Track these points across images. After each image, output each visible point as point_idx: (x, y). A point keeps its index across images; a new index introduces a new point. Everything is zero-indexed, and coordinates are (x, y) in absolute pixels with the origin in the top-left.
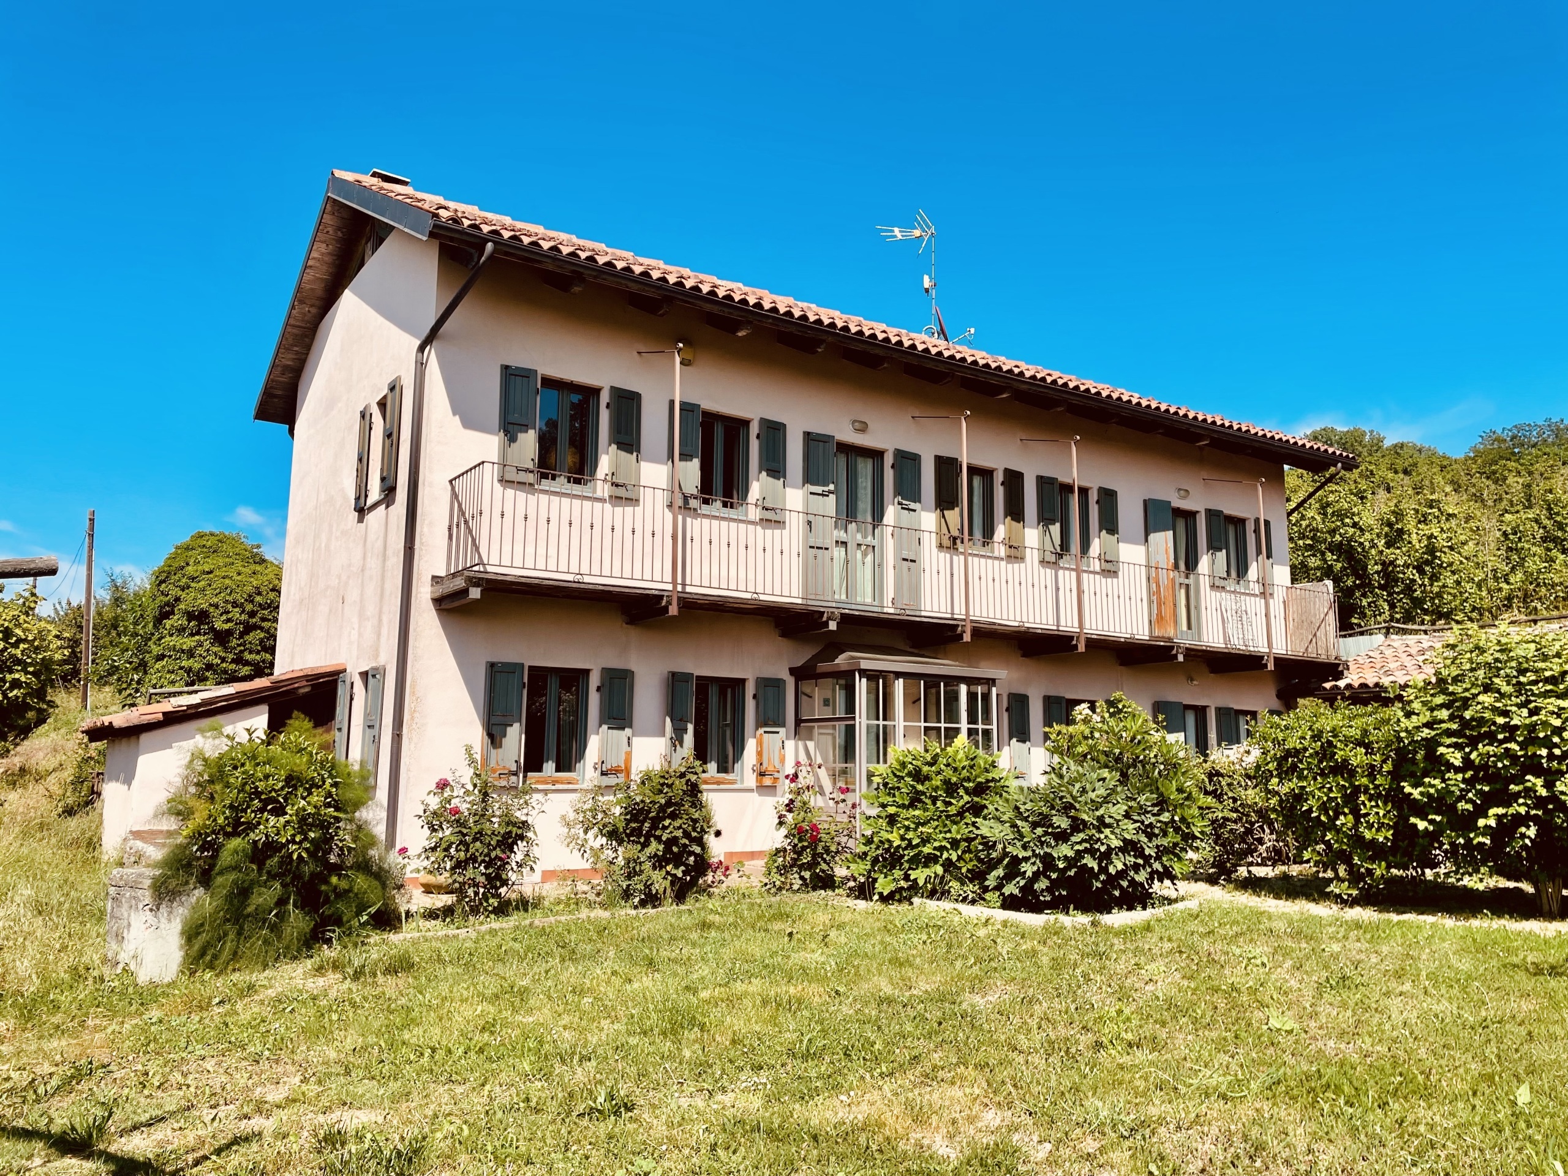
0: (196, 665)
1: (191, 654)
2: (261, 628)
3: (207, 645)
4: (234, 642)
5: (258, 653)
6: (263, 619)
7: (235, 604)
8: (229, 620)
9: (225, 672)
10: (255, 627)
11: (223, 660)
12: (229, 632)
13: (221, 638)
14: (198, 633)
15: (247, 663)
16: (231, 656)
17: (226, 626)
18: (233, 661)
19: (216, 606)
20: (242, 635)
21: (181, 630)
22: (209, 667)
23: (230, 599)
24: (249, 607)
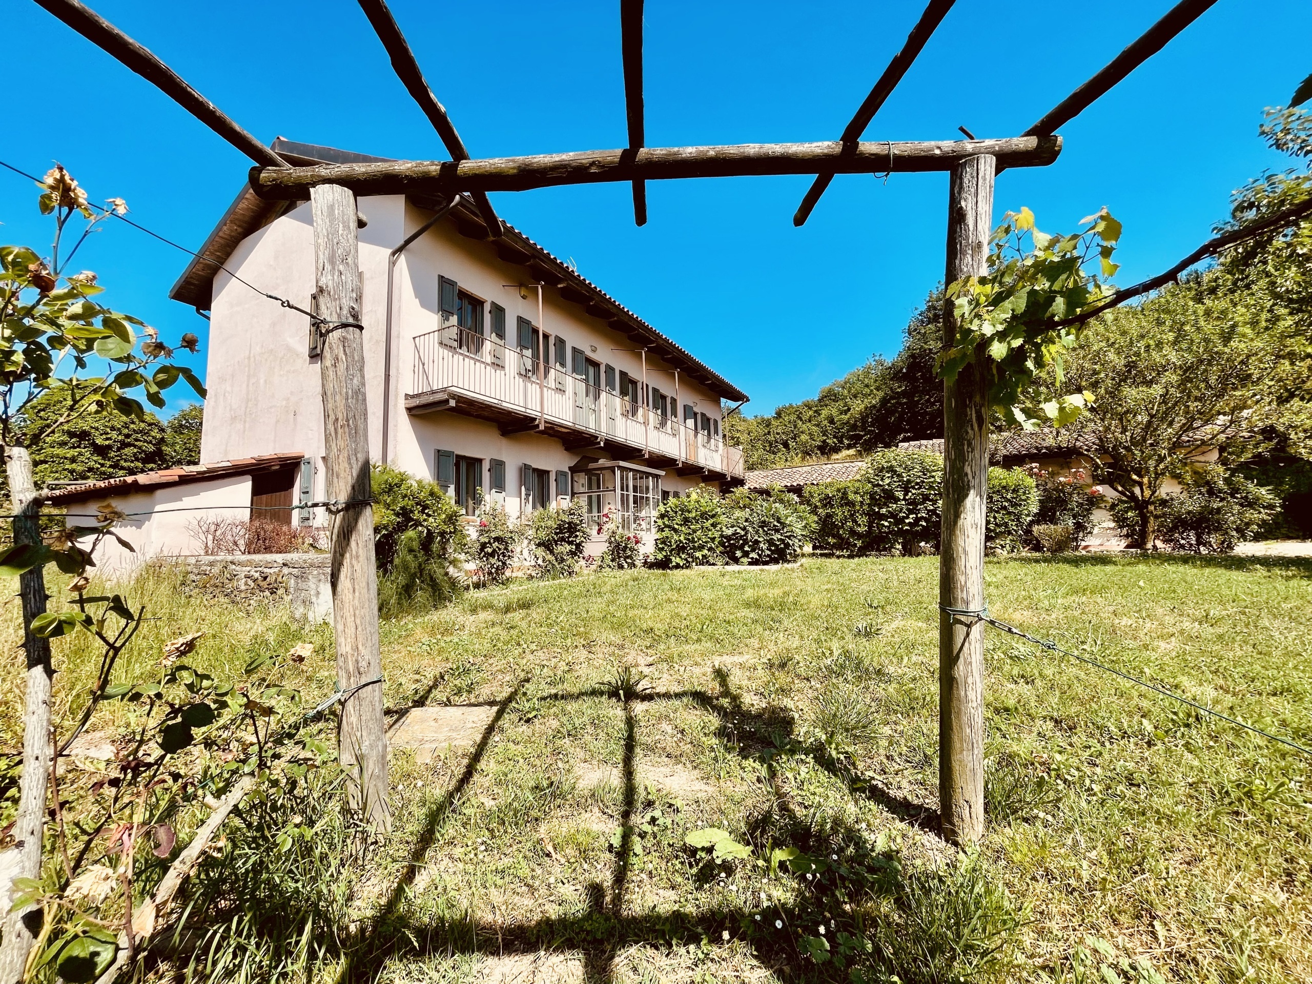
0: (79, 468)
1: (73, 460)
2: (135, 446)
3: (88, 454)
4: (112, 454)
5: (132, 462)
6: (137, 440)
7: (113, 428)
8: (107, 439)
9: (104, 473)
10: (129, 445)
11: (102, 465)
12: (109, 447)
13: (101, 451)
14: (79, 447)
15: (123, 468)
16: (108, 463)
17: (107, 443)
18: (111, 466)
19: (97, 429)
20: (119, 449)
21: (63, 444)
22: (90, 469)
23: (109, 424)
24: (126, 431)
